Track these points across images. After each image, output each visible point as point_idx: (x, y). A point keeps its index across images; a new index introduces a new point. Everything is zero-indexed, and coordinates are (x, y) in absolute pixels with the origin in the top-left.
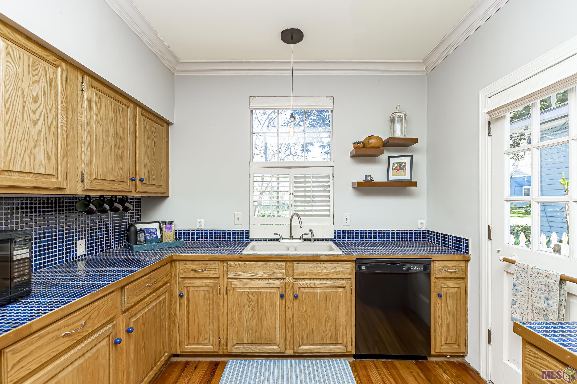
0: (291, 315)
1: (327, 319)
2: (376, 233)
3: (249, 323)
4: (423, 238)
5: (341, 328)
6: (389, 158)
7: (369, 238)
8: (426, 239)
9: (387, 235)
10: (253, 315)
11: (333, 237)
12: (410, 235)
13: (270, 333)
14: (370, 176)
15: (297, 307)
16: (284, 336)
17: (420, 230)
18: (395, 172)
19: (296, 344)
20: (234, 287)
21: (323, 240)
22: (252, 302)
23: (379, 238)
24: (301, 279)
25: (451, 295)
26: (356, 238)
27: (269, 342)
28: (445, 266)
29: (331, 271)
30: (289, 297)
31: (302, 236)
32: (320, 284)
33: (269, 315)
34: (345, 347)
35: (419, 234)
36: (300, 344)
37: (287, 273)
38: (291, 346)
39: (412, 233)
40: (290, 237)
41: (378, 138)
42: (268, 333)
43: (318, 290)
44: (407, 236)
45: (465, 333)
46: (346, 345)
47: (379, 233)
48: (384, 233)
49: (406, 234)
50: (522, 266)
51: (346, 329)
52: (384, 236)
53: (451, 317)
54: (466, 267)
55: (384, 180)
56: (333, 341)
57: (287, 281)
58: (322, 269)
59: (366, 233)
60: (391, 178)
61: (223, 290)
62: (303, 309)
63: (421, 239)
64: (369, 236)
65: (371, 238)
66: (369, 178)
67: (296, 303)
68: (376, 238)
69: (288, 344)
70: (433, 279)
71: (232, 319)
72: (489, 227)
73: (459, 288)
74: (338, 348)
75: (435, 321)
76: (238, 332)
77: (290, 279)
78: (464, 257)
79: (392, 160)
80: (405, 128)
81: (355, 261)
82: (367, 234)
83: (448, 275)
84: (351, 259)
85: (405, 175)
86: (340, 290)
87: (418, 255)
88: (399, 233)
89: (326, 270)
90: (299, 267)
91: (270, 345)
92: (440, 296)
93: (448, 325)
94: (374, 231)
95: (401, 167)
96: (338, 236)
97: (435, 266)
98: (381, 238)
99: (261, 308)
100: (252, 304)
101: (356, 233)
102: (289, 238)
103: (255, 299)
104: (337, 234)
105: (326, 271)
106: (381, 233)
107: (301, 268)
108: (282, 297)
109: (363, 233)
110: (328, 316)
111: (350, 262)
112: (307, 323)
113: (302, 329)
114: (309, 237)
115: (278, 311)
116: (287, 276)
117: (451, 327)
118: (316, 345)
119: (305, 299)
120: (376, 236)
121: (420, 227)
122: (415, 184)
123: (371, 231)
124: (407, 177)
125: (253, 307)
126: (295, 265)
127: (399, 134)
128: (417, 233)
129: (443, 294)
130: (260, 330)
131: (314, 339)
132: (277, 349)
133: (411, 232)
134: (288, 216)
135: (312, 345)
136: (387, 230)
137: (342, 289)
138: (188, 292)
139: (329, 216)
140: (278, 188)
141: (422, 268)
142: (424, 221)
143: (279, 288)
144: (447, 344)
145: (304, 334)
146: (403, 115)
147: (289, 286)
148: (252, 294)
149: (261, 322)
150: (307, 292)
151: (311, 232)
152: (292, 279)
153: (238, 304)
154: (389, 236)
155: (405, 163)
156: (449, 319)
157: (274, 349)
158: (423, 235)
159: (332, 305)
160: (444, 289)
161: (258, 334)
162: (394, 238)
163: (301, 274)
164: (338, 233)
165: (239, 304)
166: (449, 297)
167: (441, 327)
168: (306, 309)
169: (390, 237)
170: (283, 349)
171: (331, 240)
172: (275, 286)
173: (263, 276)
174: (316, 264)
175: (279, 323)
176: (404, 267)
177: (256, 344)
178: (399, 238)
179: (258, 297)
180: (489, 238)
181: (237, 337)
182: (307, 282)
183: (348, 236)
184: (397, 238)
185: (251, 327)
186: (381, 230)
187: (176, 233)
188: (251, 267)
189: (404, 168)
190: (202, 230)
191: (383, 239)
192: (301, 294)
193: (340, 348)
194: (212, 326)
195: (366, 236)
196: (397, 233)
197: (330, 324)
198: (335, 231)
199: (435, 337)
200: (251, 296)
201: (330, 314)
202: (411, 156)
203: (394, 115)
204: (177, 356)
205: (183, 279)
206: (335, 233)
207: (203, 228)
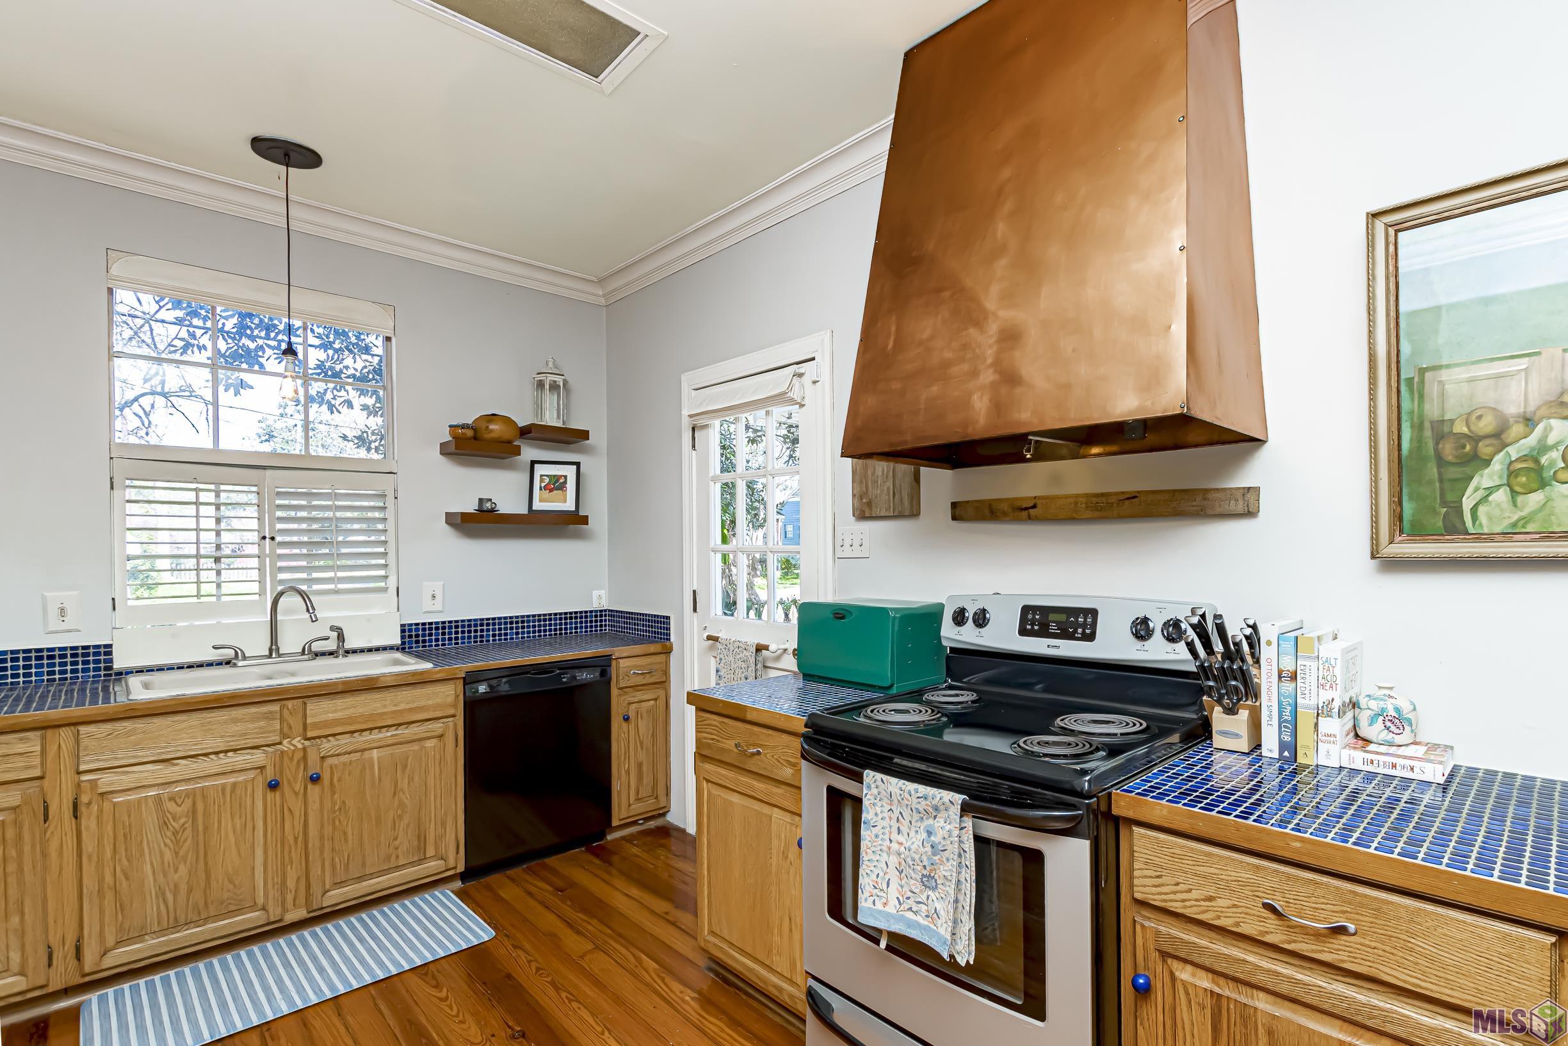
0: (299, 828)
1: (399, 812)
2: (506, 623)
3: (165, 876)
4: (601, 626)
5: (433, 822)
6: (533, 463)
7: (488, 636)
8: (607, 628)
9: (528, 627)
10: (177, 853)
11: (397, 641)
12: (576, 623)
13: (235, 886)
14: (490, 500)
15: (317, 805)
16: (278, 880)
17: (596, 611)
18: (546, 493)
19: (316, 889)
20: (102, 794)
21: (370, 650)
22: (174, 820)
23: (512, 634)
24: (326, 736)
25: (645, 715)
26: (457, 638)
27: (232, 908)
28: (635, 667)
29: (408, 707)
30: (295, 780)
31: (310, 646)
32: (380, 740)
33: (233, 840)
34: (442, 862)
35: (594, 619)
36: (327, 887)
37: (286, 729)
38: (302, 899)
39: (581, 617)
40: (271, 650)
41: (507, 421)
42: (231, 887)
43: (375, 754)
44: (571, 623)
45: (667, 773)
46: (444, 857)
47: (511, 623)
48: (523, 622)
49: (568, 621)
50: (725, 643)
51: (444, 824)
52: (523, 627)
53: (644, 750)
54: (667, 663)
55: (524, 510)
56: (413, 856)
57: (286, 749)
58: (385, 706)
59: (482, 625)
60: (537, 505)
61: (60, 809)
62: (334, 804)
63: (599, 629)
64: (488, 630)
65: (494, 635)
66: (488, 505)
67: (314, 791)
68: (506, 634)
69: (290, 898)
70: (614, 692)
71: (101, 881)
72: (694, 592)
73: (656, 700)
74: (428, 868)
75: (619, 765)
76: (122, 910)
77: (294, 742)
78: (664, 646)
79: (540, 470)
80: (567, 406)
81: (464, 678)
82: (485, 627)
83: (640, 680)
84: (456, 674)
85: (565, 501)
86: (430, 744)
87: (588, 652)
88: (555, 619)
89: (395, 705)
90: (320, 711)
91: (236, 913)
92: (626, 719)
93: (640, 766)
94: (500, 618)
95: (556, 485)
96: (410, 636)
97: (618, 669)
98: (517, 633)
99: (206, 829)
100: (174, 824)
101: (457, 627)
102: (267, 653)
103: (182, 809)
104: (407, 634)
105: (394, 709)
106: (517, 622)
107: (327, 712)
108: (273, 786)
109: (476, 625)
110: (402, 804)
111: (452, 682)
112: (345, 833)
113: (333, 850)
114: (331, 645)
115: (260, 824)
116: (285, 736)
117: (645, 769)
118: (372, 876)
119: (339, 780)
120: (506, 629)
121: (595, 606)
122: (585, 520)
123: (494, 619)
124: (570, 506)
125: (178, 833)
126: (309, 707)
127: (551, 419)
128: (591, 617)
129: (632, 714)
130: (203, 884)
131: (364, 864)
132: (258, 918)
133: (578, 615)
135: (360, 879)
136: (528, 616)
137: (434, 741)
139: (385, 590)
140: (219, 520)
141: (597, 674)
142: (603, 593)
143: (262, 768)
144: (639, 799)
145: (337, 860)
146: (559, 380)
147: (291, 759)
148: (172, 799)
149: (206, 864)
150: (344, 764)
151: (335, 634)
152: (299, 741)
153: (121, 837)
154: (534, 626)
155: (566, 477)
156: (642, 756)
157: (251, 919)
158: (601, 621)
159: (411, 780)
160: (633, 706)
161: (198, 896)
162: (545, 631)
163: (326, 724)
164: (410, 630)
165: (125, 835)
166: (641, 718)
167: (628, 772)
168: (344, 802)
169: (537, 629)
170: (279, 911)
171: (392, 648)
172: (248, 766)
173: (210, 748)
174: (368, 697)
175: (265, 852)
176: (564, 678)
177: (188, 924)
178: (556, 630)
179: (194, 804)
180: (695, 610)
181: (122, 923)
182: (345, 740)
183: (437, 634)
184: (550, 630)
185: (172, 886)
186: (517, 617)
188: (170, 729)
189: (562, 487)
191: (520, 636)
192: (329, 769)
193: (433, 866)
195: (482, 631)
196: (550, 620)
197: (406, 821)
198: (402, 625)
199: (619, 793)
200: (171, 806)
201: (406, 801)
202: (578, 464)
203: (541, 377)
206: (404, 629)
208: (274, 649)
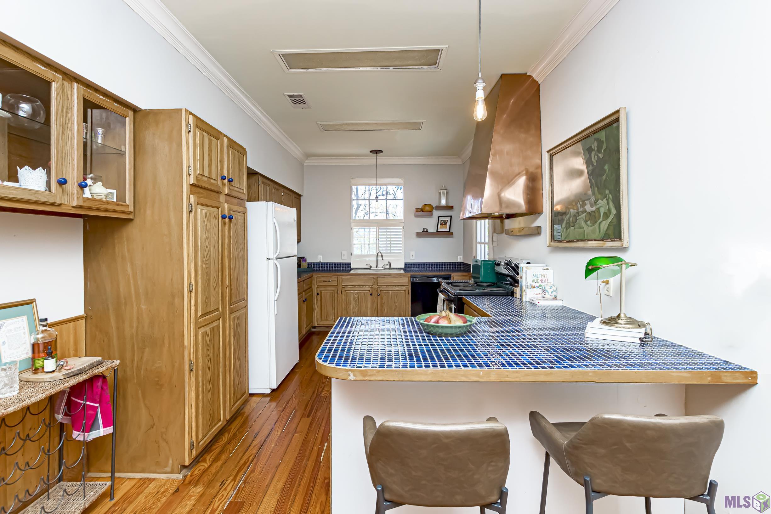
0: (376, 305)
1: (396, 307)
2: (431, 264)
3: (354, 309)
6: (439, 216)
7: (426, 267)
8: (463, 268)
9: (438, 266)
10: (356, 305)
11: (403, 267)
12: (452, 266)
14: (426, 228)
15: (379, 300)
17: (459, 263)
18: (442, 226)
20: (345, 290)
21: (396, 269)
23: (433, 268)
24: (381, 286)
26: (418, 268)
29: (398, 282)
30: (375, 294)
31: (384, 266)
32: (392, 289)
33: (364, 304)
39: (454, 264)
41: (430, 205)
43: (391, 292)
47: (433, 264)
48: (436, 264)
49: (450, 265)
52: (436, 266)
55: (435, 231)
57: (374, 287)
58: (393, 281)
60: (439, 229)
61: (340, 291)
62: (382, 300)
63: (460, 268)
65: (428, 268)
66: (426, 230)
67: (379, 298)
68: (431, 268)
71: (345, 307)
79: (441, 219)
82: (426, 265)
84: (409, 275)
85: (447, 228)
86: (403, 292)
88: (446, 264)
90: (380, 280)
95: (444, 223)
96: (407, 266)
97: (453, 279)
99: (360, 301)
100: (355, 299)
101: (418, 264)
103: (356, 296)
105: (395, 282)
108: (371, 295)
109: (423, 264)
110: (396, 305)
112: (384, 309)
113: (382, 313)
114: (388, 267)
115: (369, 302)
116: (374, 284)
119: (384, 296)
120: (431, 266)
121: (459, 261)
122: (452, 234)
125: (356, 301)
126: (378, 279)
127: (443, 203)
128: (457, 264)
134: (375, 254)
138: (321, 293)
139: (401, 253)
140: (369, 241)
142: (461, 257)
143: (370, 291)
146: (445, 191)
147: (375, 290)
148: (355, 293)
149: (360, 309)
150: (384, 293)
151: (390, 264)
152: (376, 286)
155: (447, 220)
159: (398, 300)
162: (443, 268)
163: (381, 283)
164: (407, 264)
165: (348, 299)
168: (384, 300)
169: (440, 267)
171: (401, 268)
172: (367, 290)
173: (362, 285)
174: (389, 278)
175: (370, 309)
178: (446, 267)
179: (358, 295)
182: (385, 287)
183: (413, 265)
185: (355, 311)
187: (308, 265)
188: (355, 279)
189: (446, 224)
190: (321, 263)
192: (381, 293)
194: (334, 311)
196: (444, 264)
197: (397, 310)
202: (451, 216)
203: (440, 191)
204: (314, 327)
205: (318, 286)
206: (405, 264)
207: (322, 261)
208: (377, 266)
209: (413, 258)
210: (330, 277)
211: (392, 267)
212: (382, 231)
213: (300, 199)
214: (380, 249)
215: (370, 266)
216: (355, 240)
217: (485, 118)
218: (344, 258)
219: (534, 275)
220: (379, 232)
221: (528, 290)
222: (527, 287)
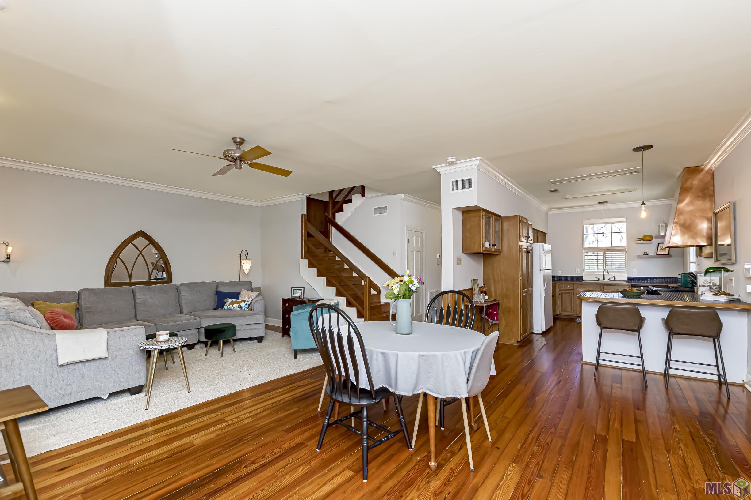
6: (659, 244)
11: (626, 279)
18: (661, 250)
31: (610, 279)
41: (650, 236)
55: (655, 254)
60: (659, 253)
61: (575, 294)
66: (646, 254)
90: (606, 287)
101: (640, 278)
114: (613, 279)
122: (670, 256)
124: (667, 253)
134: (602, 270)
140: (597, 262)
146: (664, 225)
183: (636, 279)
194: (571, 305)
204: (557, 315)
205: (560, 290)
206: (628, 278)
207: (561, 275)
208: (604, 279)
209: (635, 273)
210: (568, 284)
211: (616, 279)
212: (608, 255)
213: (545, 236)
214: (606, 267)
215: (598, 278)
216: (586, 261)
217: (646, 216)
218: (577, 273)
219: (705, 280)
220: (605, 255)
221: (700, 288)
222: (700, 286)
